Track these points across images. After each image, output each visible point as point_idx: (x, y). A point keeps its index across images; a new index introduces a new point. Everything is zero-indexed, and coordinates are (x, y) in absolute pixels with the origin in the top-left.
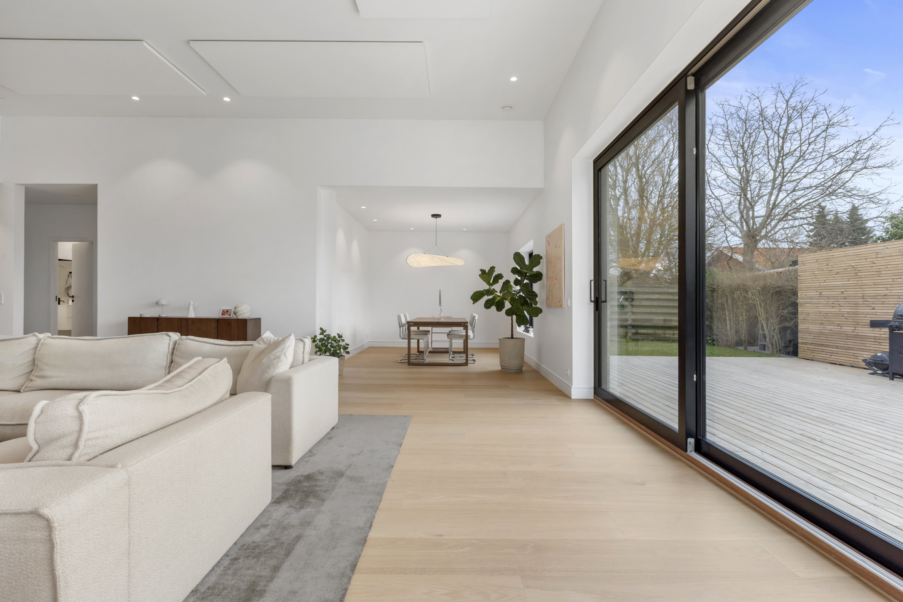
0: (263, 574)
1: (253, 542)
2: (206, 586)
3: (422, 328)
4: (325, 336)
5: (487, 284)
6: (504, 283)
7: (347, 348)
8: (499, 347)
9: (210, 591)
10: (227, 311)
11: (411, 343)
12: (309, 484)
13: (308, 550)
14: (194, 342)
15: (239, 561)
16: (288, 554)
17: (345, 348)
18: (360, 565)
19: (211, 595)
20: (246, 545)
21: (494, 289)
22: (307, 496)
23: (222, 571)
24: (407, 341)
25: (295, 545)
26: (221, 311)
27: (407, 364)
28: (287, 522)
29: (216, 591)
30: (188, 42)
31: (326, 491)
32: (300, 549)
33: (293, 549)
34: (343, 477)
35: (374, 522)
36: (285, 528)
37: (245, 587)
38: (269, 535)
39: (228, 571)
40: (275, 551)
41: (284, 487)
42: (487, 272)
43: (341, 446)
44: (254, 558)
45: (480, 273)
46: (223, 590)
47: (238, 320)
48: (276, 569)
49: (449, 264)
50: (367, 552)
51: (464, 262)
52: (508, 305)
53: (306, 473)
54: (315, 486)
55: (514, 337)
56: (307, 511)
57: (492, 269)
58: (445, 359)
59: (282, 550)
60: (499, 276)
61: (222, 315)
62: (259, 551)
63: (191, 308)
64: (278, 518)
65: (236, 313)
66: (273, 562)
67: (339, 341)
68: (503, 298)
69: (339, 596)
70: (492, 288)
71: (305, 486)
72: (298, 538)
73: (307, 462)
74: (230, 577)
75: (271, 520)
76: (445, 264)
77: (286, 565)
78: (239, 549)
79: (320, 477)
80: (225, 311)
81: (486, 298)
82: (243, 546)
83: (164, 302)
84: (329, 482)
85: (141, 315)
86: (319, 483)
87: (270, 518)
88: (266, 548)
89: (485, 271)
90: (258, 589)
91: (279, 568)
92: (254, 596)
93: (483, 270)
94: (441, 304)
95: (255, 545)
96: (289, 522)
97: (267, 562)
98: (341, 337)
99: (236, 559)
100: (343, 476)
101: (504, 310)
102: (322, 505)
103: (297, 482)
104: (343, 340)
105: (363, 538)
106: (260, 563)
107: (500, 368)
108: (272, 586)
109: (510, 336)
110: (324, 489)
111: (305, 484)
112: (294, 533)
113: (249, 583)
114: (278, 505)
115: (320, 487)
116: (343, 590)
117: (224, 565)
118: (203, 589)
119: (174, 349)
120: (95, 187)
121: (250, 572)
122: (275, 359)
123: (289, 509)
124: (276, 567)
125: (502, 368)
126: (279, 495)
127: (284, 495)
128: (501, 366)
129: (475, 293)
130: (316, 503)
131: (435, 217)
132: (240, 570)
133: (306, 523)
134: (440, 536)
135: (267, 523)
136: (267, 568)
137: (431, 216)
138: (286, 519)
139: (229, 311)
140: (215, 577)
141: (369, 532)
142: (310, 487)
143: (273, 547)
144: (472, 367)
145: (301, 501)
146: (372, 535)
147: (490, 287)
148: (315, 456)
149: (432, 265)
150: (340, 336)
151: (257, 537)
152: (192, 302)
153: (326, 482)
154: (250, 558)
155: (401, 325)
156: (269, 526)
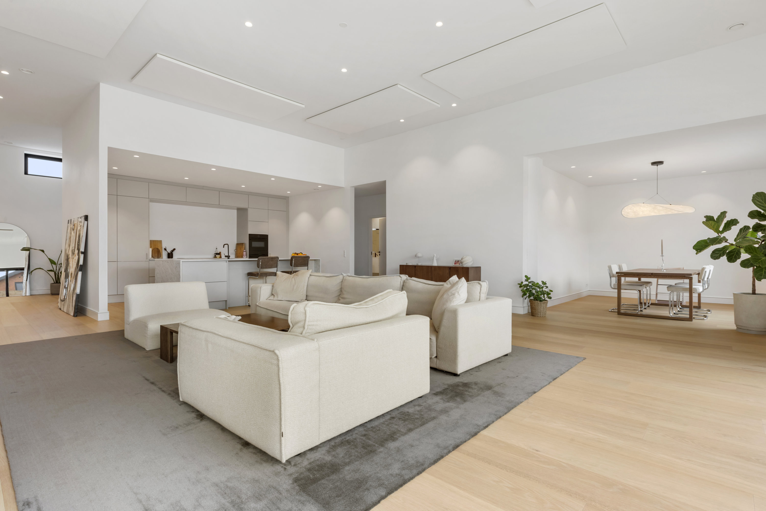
0: (402, 430)
1: (408, 412)
2: (371, 426)
3: (643, 280)
4: (529, 283)
5: (715, 232)
6: (741, 230)
7: (550, 294)
8: (733, 304)
9: (372, 429)
10: (458, 261)
11: (622, 293)
12: (463, 389)
13: (435, 427)
14: (414, 281)
15: (394, 419)
16: (422, 425)
17: (548, 294)
18: (462, 447)
19: (371, 431)
20: (403, 413)
21: (724, 237)
22: (456, 396)
23: (384, 421)
24: (616, 291)
25: (429, 421)
26: (454, 261)
27: (617, 313)
28: (433, 407)
29: (374, 430)
30: (422, 75)
31: (470, 396)
32: (431, 425)
33: (427, 423)
34: (490, 391)
35: (491, 425)
36: (430, 410)
37: (389, 433)
38: (418, 411)
39: (386, 422)
40: (416, 421)
41: (446, 387)
42: (715, 218)
43: (503, 369)
44: (403, 420)
45: (705, 220)
46: (378, 430)
47: (463, 268)
48: (410, 430)
49: (676, 212)
50: (473, 441)
51: (694, 209)
52: (745, 256)
53: (465, 382)
54: (466, 391)
55: (756, 292)
56: (451, 404)
57: (723, 214)
58: (664, 312)
59: (421, 422)
60: (734, 222)
61: (455, 264)
62: (408, 418)
63: (435, 259)
64: (430, 403)
65: (462, 263)
66: (411, 426)
67: (543, 287)
68: (739, 247)
69: (435, 458)
70: (722, 236)
71: (460, 390)
72: (434, 418)
73: (472, 374)
74: (385, 426)
75: (425, 403)
76: (670, 213)
77: (418, 430)
78: (398, 413)
79: (473, 387)
80: (457, 261)
81: (712, 248)
82: (402, 412)
83: (419, 255)
84: (477, 391)
85: (406, 263)
86: (470, 390)
87: (425, 402)
88: (412, 418)
89: (713, 217)
90: (395, 437)
91: (412, 430)
92: (391, 439)
93: (710, 216)
94: (663, 255)
95: (408, 414)
96: (435, 408)
97: (408, 425)
98: (546, 284)
99: (393, 418)
100: (490, 389)
101: (739, 261)
102: (463, 403)
103: (457, 385)
104: (547, 287)
105: (475, 432)
106: (404, 424)
107: (734, 327)
108: (403, 438)
109: (751, 291)
110: (471, 394)
111: (461, 388)
112: (433, 414)
113: (392, 432)
114: (435, 396)
115: (469, 392)
116: (440, 456)
117: (386, 419)
118: (369, 426)
119: (403, 286)
120: (384, 182)
121: (396, 427)
122: (451, 295)
123: (440, 400)
124: (411, 429)
125: (737, 328)
126: (439, 390)
127: (442, 391)
128: (737, 325)
129: (698, 242)
130: (459, 402)
131: (656, 164)
132: (392, 424)
133: (445, 411)
134: (537, 451)
135: (422, 404)
136: (406, 428)
137: (651, 164)
138: (434, 405)
139: (459, 261)
140: (378, 423)
141: (482, 430)
142: (462, 391)
143: (417, 419)
144: (697, 323)
145: (451, 397)
146: (484, 433)
147: (720, 235)
148: (480, 372)
149: (653, 214)
150: (544, 283)
151: (411, 410)
152: (435, 255)
153: (476, 391)
154: (401, 420)
155: (611, 276)
156: (422, 406)
